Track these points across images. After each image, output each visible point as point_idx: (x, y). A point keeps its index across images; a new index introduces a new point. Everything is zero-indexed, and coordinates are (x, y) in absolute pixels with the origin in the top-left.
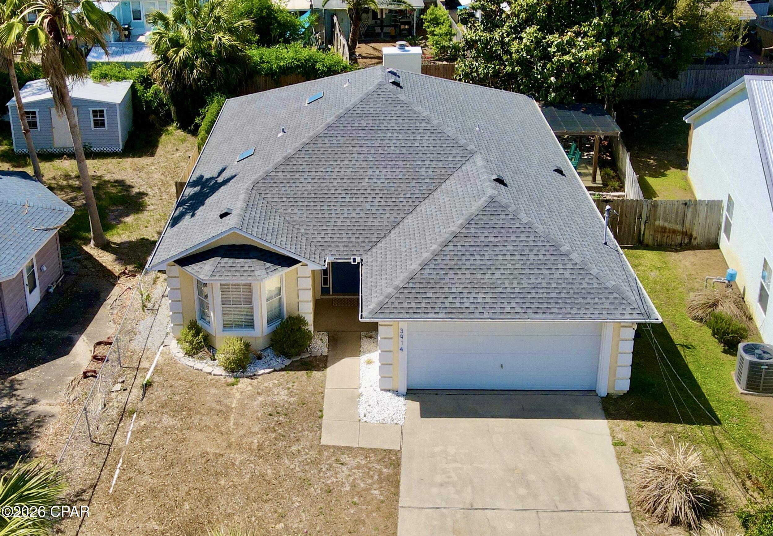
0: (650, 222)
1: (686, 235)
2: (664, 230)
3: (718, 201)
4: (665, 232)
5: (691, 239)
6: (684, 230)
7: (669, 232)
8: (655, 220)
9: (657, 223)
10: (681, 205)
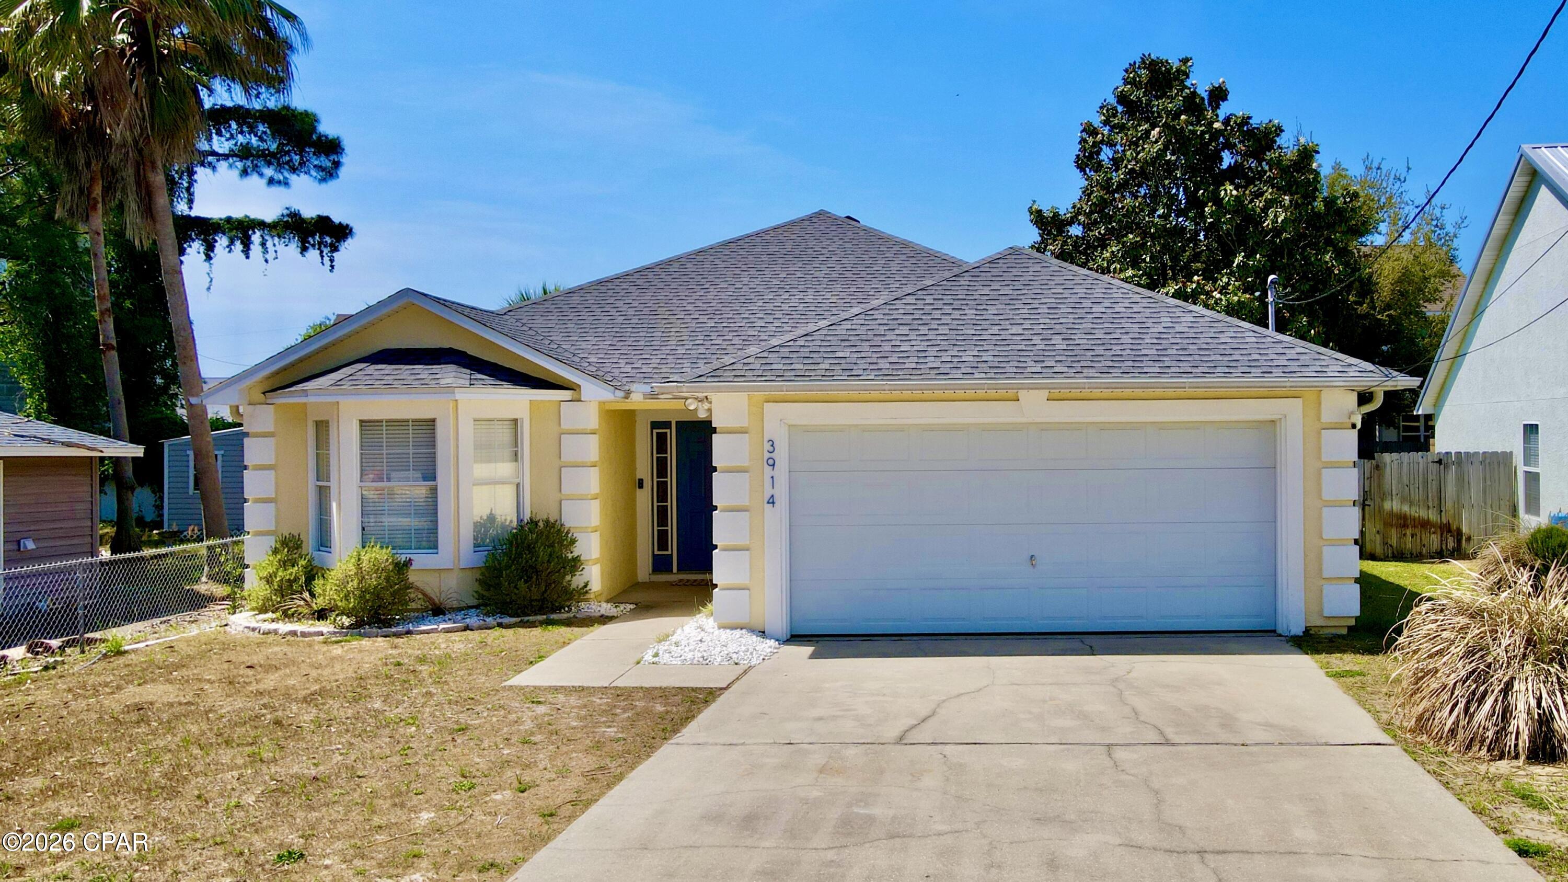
0: (1372, 504)
1: (1449, 531)
2: (1403, 522)
3: (1504, 453)
4: (1405, 526)
5: (1459, 542)
6: (1444, 521)
7: (1415, 526)
8: (1382, 500)
9: (1387, 506)
10: (1431, 464)
